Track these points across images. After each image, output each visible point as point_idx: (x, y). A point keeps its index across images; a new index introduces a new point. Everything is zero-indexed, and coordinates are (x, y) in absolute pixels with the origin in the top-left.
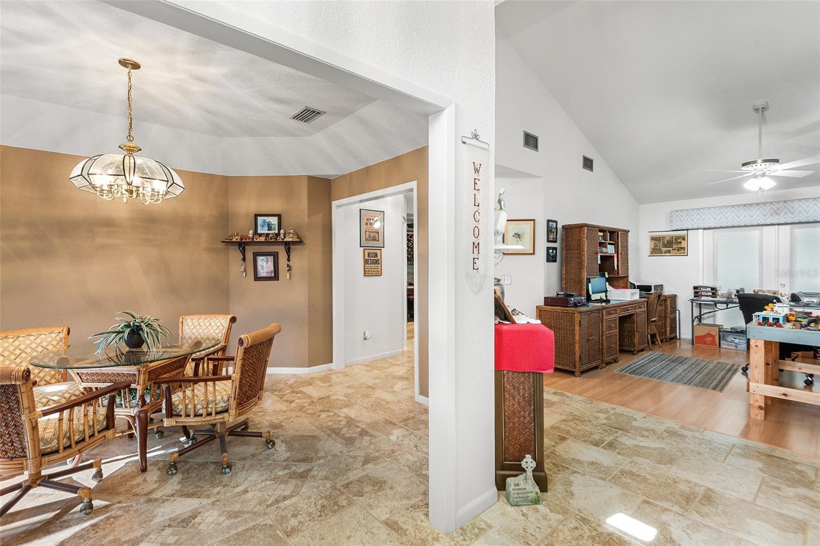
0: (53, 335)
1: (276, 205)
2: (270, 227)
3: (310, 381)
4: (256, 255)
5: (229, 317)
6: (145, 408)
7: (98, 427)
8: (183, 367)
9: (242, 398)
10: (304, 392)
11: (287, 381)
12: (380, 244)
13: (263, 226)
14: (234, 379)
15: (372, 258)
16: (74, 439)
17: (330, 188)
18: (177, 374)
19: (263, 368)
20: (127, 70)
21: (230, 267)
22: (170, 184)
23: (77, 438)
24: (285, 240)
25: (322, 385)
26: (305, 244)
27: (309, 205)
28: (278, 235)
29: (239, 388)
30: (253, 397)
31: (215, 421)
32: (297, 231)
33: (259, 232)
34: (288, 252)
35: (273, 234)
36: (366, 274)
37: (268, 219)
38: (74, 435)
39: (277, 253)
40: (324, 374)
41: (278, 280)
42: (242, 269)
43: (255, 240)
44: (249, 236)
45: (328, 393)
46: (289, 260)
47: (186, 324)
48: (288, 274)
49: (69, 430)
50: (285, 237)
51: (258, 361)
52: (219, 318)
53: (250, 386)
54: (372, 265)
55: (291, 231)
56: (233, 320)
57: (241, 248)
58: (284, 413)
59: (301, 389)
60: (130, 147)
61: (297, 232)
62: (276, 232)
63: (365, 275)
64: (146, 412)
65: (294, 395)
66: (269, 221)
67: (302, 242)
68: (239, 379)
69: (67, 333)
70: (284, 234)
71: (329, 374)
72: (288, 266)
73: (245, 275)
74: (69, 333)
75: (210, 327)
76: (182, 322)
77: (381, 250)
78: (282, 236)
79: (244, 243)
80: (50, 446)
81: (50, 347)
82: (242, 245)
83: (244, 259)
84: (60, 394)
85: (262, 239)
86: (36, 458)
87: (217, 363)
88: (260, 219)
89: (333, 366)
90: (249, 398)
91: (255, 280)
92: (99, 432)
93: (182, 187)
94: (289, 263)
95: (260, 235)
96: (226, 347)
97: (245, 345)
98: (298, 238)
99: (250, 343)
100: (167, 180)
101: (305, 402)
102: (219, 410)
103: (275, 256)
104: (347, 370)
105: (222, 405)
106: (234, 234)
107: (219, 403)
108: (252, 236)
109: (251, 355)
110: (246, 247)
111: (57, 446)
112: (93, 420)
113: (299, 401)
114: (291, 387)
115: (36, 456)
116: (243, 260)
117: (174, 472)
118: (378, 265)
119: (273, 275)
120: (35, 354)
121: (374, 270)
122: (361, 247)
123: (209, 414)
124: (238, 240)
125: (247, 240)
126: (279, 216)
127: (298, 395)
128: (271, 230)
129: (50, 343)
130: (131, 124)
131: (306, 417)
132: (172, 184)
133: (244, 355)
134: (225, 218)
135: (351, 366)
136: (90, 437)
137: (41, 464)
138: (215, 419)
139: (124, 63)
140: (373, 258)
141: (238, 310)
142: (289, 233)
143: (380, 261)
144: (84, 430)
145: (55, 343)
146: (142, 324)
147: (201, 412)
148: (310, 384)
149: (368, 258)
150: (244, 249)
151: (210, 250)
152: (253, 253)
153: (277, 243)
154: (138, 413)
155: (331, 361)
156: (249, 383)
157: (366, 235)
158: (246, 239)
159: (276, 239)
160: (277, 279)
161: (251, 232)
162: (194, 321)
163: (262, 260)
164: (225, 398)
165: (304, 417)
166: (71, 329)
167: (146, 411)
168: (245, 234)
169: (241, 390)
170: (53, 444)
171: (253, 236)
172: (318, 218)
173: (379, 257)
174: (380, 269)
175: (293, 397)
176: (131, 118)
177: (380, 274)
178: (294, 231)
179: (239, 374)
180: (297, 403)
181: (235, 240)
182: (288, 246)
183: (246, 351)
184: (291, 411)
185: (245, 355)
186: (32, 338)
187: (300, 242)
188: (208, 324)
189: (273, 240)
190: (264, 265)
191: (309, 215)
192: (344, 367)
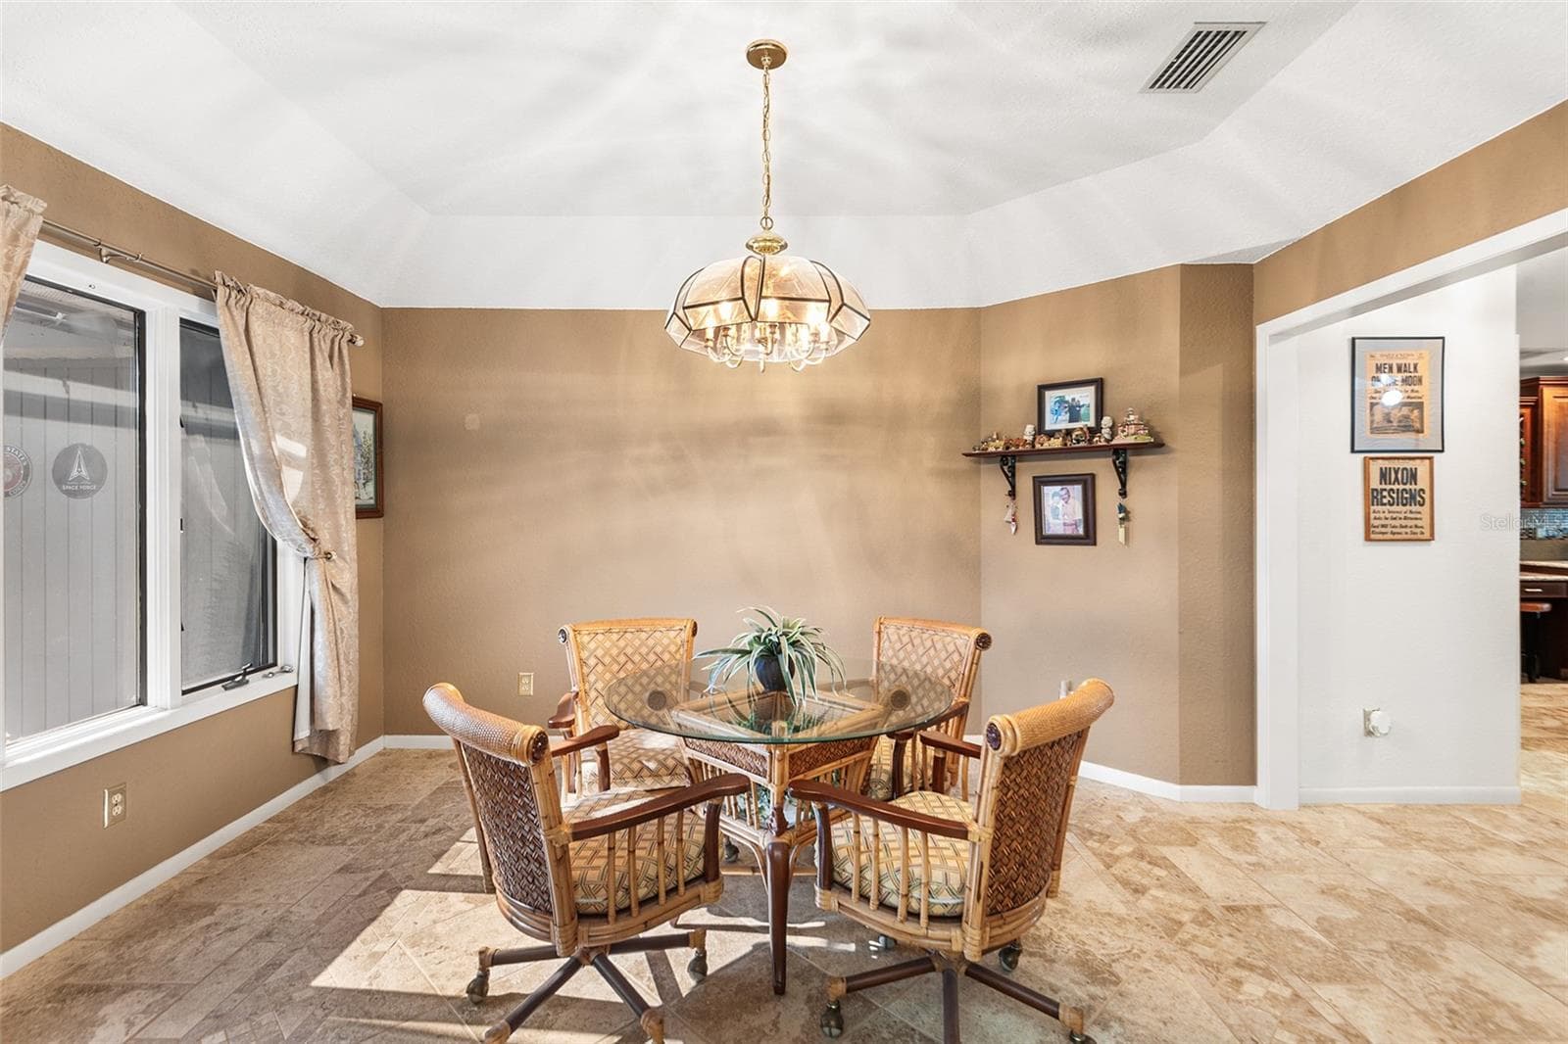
0: (672, 634)
1: (1089, 359)
2: (1074, 414)
3: (1189, 827)
4: (1040, 482)
5: (974, 634)
6: (785, 839)
7: (686, 872)
8: (868, 749)
9: (1000, 897)
10: (1174, 867)
11: (1119, 809)
12: (1428, 440)
13: (1056, 412)
14: (976, 840)
15: (1395, 487)
16: (636, 894)
17: (1251, 289)
18: (856, 762)
19: (1059, 810)
20: (763, 72)
21: (982, 511)
22: (837, 307)
23: (642, 892)
24: (1113, 443)
25: (1230, 854)
26: (1171, 451)
27: (1183, 344)
28: (1095, 431)
29: (992, 866)
30: (1030, 895)
31: (927, 941)
32: (1147, 417)
33: (1049, 426)
34: (1122, 471)
35: (1081, 429)
36: (1373, 536)
37: (1069, 394)
38: (638, 886)
39: (1093, 476)
40: (1230, 814)
41: (1095, 544)
42: (1008, 517)
43: (1038, 446)
44: (1025, 438)
45: (1254, 895)
46: (1123, 494)
47: (885, 637)
48: (1122, 531)
49: (629, 873)
50: (1113, 435)
51: (1045, 792)
52: (953, 632)
53: (1022, 864)
54: (1395, 508)
55: (1132, 417)
56: (984, 641)
57: (1005, 468)
58: (1119, 925)
59: (1166, 851)
60: (765, 240)
61: (1148, 421)
62: (1091, 423)
63: (1368, 538)
64: (786, 849)
65: (1143, 865)
66: (1073, 400)
67: (1162, 445)
68: (989, 842)
69: (691, 633)
70: (1113, 428)
71: (1249, 821)
72: (1122, 509)
73: (1013, 529)
74: (694, 633)
75: (932, 652)
76: (879, 633)
77: (1430, 458)
78: (1106, 432)
79: (1014, 456)
80: (592, 901)
81: (666, 657)
82: (1009, 460)
83: (1012, 494)
84: (661, 757)
85: (1056, 443)
86: (565, 925)
87: (941, 755)
88: (1051, 397)
89: (1259, 794)
90: (1019, 899)
91: (1037, 543)
92: (687, 883)
93: (866, 318)
94: (1124, 502)
95: (1051, 434)
96: (966, 706)
97: (1006, 748)
98: (1150, 434)
99: (1020, 744)
100: (827, 298)
101: (1185, 907)
102: (938, 910)
103: (1088, 483)
104: (1307, 818)
105: (944, 901)
106: (991, 437)
107: (938, 892)
108: (1031, 438)
109: (1025, 773)
110: (1017, 464)
111: (605, 903)
112: (677, 855)
113: (1160, 894)
114: (1133, 833)
115: (564, 921)
116: (1010, 495)
117: (835, 1031)
118: (1418, 508)
119: (1081, 531)
120: (645, 666)
121: (1404, 523)
122: (1353, 451)
123: (913, 915)
124: (1000, 450)
125: (1021, 448)
126: (1099, 384)
127: (1157, 871)
128: (1076, 420)
129: (666, 649)
130: (768, 191)
131: (1192, 971)
132: (840, 308)
133: (1003, 773)
134: (972, 401)
135: (1318, 807)
136: (668, 893)
137: (576, 939)
138: (926, 937)
139: (755, 57)
140: (1401, 487)
141: (997, 617)
142: (1126, 425)
143: (1426, 496)
144: (657, 877)
145: (673, 648)
146: (783, 640)
147: (893, 900)
148: (1191, 841)
149: (1379, 487)
150: (1013, 469)
151: (943, 474)
152: (1034, 477)
153: (1092, 451)
154: (770, 847)
155: (1251, 779)
156: (1019, 854)
157: (1372, 415)
158: (1018, 446)
159: (1090, 441)
160: (1092, 541)
161: (1030, 429)
162: (901, 632)
163: (1053, 496)
164: (955, 883)
165: (1184, 967)
166: (698, 626)
167: (786, 847)
168: (1015, 436)
169: (998, 872)
170: (599, 900)
171: (1034, 439)
172: (1213, 379)
173: (1423, 482)
174: (1425, 522)
175: (1142, 872)
176: (768, 176)
177: (1427, 535)
178: (1140, 419)
179: (991, 831)
180: (1155, 899)
181: (991, 449)
182: (1122, 457)
183: (1009, 764)
184: (1141, 923)
185: (1007, 773)
186: (643, 636)
187: (1157, 446)
188: (928, 644)
189: (1082, 444)
190: (1060, 506)
191: (1183, 372)
192: (1296, 807)
